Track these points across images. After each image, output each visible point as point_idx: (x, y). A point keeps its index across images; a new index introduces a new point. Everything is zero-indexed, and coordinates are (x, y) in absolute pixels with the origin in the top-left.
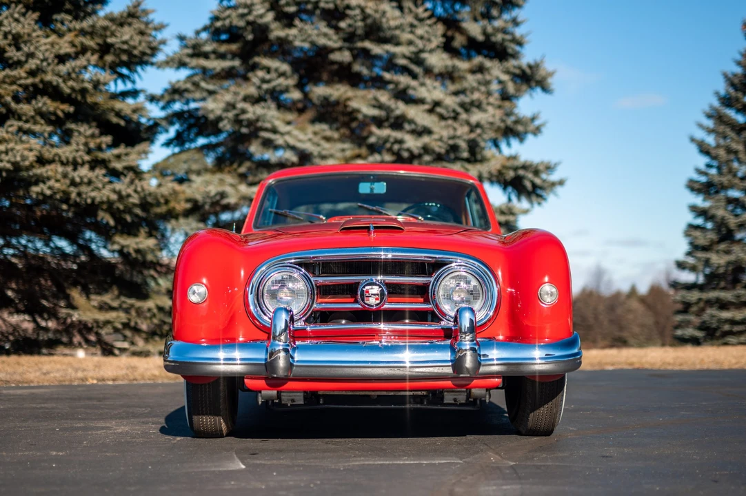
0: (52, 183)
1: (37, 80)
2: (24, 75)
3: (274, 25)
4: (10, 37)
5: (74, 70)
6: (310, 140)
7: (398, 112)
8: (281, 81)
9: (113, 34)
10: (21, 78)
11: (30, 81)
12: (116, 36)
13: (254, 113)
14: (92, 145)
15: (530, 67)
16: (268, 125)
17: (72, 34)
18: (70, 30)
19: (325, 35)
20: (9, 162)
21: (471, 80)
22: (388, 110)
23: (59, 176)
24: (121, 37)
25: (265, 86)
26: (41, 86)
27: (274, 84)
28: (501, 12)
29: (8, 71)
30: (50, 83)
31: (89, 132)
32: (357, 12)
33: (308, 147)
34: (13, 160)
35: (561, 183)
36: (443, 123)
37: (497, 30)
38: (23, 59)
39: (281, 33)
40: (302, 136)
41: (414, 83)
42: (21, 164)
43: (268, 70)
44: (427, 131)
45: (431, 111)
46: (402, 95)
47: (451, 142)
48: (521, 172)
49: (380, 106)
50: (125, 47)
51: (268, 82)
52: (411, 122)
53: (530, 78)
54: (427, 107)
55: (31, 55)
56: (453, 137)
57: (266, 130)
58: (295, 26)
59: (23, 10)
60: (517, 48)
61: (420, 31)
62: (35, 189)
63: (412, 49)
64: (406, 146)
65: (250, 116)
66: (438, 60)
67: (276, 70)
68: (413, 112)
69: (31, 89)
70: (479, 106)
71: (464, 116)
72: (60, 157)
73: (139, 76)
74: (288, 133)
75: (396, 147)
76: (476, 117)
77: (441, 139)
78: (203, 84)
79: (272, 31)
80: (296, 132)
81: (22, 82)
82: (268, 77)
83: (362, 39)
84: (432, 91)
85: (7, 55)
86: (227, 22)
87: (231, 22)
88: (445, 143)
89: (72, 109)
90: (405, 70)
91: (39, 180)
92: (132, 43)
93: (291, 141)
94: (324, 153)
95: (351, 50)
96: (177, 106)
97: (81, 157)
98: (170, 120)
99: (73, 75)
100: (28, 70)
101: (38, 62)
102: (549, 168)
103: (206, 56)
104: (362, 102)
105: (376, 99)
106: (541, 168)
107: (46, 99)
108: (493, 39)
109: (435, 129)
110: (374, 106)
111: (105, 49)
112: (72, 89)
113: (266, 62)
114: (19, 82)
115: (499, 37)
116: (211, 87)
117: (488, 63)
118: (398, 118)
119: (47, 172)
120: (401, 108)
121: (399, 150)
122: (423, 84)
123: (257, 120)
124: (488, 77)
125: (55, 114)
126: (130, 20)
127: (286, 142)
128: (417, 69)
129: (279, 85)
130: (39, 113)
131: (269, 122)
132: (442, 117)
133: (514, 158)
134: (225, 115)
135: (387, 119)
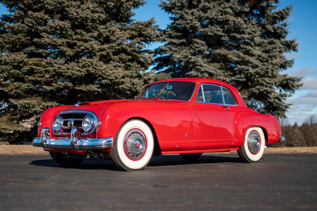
0: (126, 84)
1: (120, 47)
2: (116, 45)
3: (199, 27)
4: (111, 32)
5: (132, 43)
6: (213, 69)
7: (246, 59)
8: (203, 47)
9: (144, 31)
11: (118, 48)
12: (145, 31)
13: (195, 59)
14: (138, 70)
15: (290, 42)
16: (199, 64)
17: (129, 30)
19: (219, 31)
20: (114, 77)
21: (269, 47)
22: (243, 59)
23: (129, 82)
24: (148, 31)
25: (197, 49)
26: (121, 49)
27: (200, 48)
28: (279, 21)
29: (111, 44)
30: (124, 48)
31: (137, 66)
32: (233, 22)
33: (212, 71)
34: (115, 76)
35: (301, 85)
36: (262, 63)
37: (278, 28)
38: (116, 39)
39: (203, 30)
40: (210, 68)
41: (252, 49)
42: (118, 77)
43: (198, 43)
44: (257, 66)
45: (257, 59)
46: (247, 53)
47: (266, 70)
48: (289, 81)
49: (239, 57)
50: (149, 35)
51: (198, 48)
52: (250, 63)
53: (290, 46)
54: (256, 57)
55: (118, 39)
56: (267, 69)
58: (208, 27)
59: (115, 22)
60: (285, 34)
61: (253, 29)
62: (121, 86)
63: (251, 36)
64: (250, 72)
65: (193, 60)
66: (258, 40)
67: (200, 43)
68: (252, 59)
69: (118, 50)
70: (275, 57)
71: (270, 61)
72: (127, 75)
73: (151, 45)
74: (206, 67)
75: (246, 72)
76: (275, 61)
77: (262, 69)
78: (173, 48)
79: (199, 29)
80: (208, 66)
81: (116, 48)
82: (198, 46)
83: (233, 32)
84: (257, 51)
85: (110, 38)
87: (184, 26)
88: (264, 71)
89: (131, 58)
90: (247, 44)
91: (123, 83)
92: (151, 34)
93: (207, 70)
94: (217, 74)
95: (228, 36)
96: (159, 56)
97: (134, 75)
98: (156, 60)
99: (132, 45)
100: (117, 44)
101: (121, 41)
102: (299, 80)
103: (173, 38)
104: (232, 55)
105: (238, 54)
106: (296, 79)
107: (124, 54)
108: (277, 31)
109: (260, 66)
110: (237, 57)
111: (141, 35)
112: (131, 50)
113: (197, 40)
114: (114, 48)
115: (279, 31)
116: (175, 49)
117: (275, 41)
118: (246, 61)
119: (125, 80)
120: (248, 58)
122: (255, 49)
123: (195, 62)
124: (276, 46)
125: (125, 59)
126: (150, 25)
127: (205, 70)
128: (252, 44)
129: (202, 49)
130: (121, 59)
131: (199, 62)
132: (261, 61)
133: (285, 76)
134: (183, 60)
135: (243, 61)
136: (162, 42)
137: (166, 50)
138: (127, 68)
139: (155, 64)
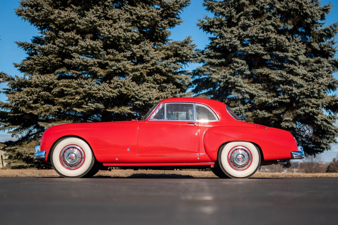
1: (154, 67)
2: (150, 65)
3: (239, 46)
4: (145, 52)
5: (167, 63)
6: (254, 90)
7: (290, 79)
8: (243, 67)
10: (149, 67)
11: (152, 68)
12: (181, 51)
13: (234, 79)
14: (173, 92)
17: (164, 50)
18: (163, 49)
19: (260, 49)
20: (148, 98)
21: (316, 66)
22: (286, 78)
24: (184, 51)
26: (155, 69)
27: (240, 68)
28: (326, 39)
29: (145, 64)
30: (158, 68)
31: (172, 87)
32: (274, 40)
33: (254, 92)
34: (149, 97)
36: (307, 83)
37: (325, 46)
38: (150, 59)
39: (243, 49)
40: (251, 88)
41: (296, 67)
42: (152, 98)
43: (238, 63)
44: (302, 86)
45: (302, 78)
46: (291, 72)
47: (312, 90)
48: (337, 102)
49: (282, 76)
50: (185, 55)
51: (238, 67)
52: (294, 82)
54: (301, 77)
55: (152, 58)
56: (313, 89)
57: (238, 86)
58: (249, 46)
59: (149, 41)
60: (333, 53)
61: (297, 47)
63: (295, 54)
64: (294, 92)
65: (232, 80)
66: (302, 58)
67: (240, 63)
68: (296, 79)
69: (152, 71)
70: (321, 76)
71: (316, 80)
72: (162, 96)
73: (188, 66)
74: (246, 87)
75: (290, 92)
76: (321, 80)
77: (307, 89)
78: (211, 69)
79: (239, 48)
80: (249, 87)
81: (149, 68)
82: (237, 65)
83: (275, 50)
84: (302, 70)
85: (144, 58)
86: (222, 45)
87: (223, 45)
89: (166, 78)
90: (291, 62)
92: (187, 53)
93: (248, 91)
94: (259, 95)
95: (271, 55)
96: (197, 77)
97: (169, 96)
99: (167, 65)
100: (152, 64)
101: (155, 61)
103: (211, 58)
104: (275, 75)
105: (281, 74)
107: (158, 75)
108: (324, 49)
109: (305, 86)
110: (280, 77)
111: (176, 55)
112: (166, 70)
113: (237, 60)
114: (148, 68)
115: (326, 49)
116: (214, 70)
117: (322, 59)
118: (290, 81)
120: (291, 77)
121: (291, 93)
122: (299, 68)
123: (235, 82)
124: (323, 65)
125: (160, 80)
126: (186, 44)
127: (245, 90)
128: (297, 62)
129: (242, 69)
130: (155, 80)
131: (239, 83)
132: (307, 81)
133: (334, 97)
134: (222, 80)
135: (286, 81)
136: (200, 62)
137: (204, 71)
138: (162, 89)
139: (193, 87)
